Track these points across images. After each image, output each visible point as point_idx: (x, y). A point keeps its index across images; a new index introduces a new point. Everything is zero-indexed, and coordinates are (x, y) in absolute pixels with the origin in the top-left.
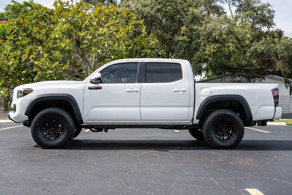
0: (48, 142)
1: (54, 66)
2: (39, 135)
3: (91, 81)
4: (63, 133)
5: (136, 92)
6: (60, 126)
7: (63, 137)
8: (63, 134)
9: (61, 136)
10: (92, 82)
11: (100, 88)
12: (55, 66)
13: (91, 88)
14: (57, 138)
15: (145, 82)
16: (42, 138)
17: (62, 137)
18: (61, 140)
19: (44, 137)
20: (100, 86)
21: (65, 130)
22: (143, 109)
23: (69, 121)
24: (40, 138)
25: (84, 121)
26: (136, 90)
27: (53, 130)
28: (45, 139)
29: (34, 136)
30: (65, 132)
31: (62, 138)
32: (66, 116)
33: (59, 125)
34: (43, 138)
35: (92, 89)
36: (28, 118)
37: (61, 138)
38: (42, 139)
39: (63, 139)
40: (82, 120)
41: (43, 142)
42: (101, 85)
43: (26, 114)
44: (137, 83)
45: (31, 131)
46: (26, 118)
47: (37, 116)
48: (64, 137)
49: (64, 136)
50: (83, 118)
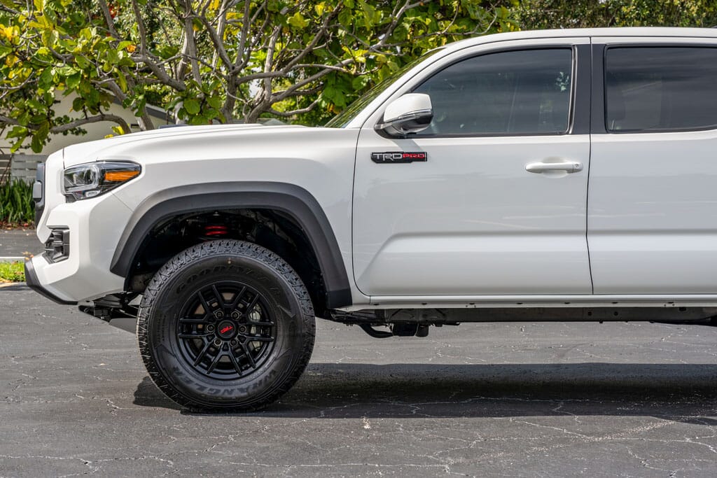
0: (209, 387)
1: (80, 47)
2: (175, 356)
3: (382, 127)
4: (271, 345)
5: (572, 171)
6: (256, 316)
7: (271, 364)
8: (269, 350)
9: (263, 359)
10: (384, 133)
11: (420, 157)
12: (84, 47)
13: (381, 157)
14: (247, 368)
15: (607, 131)
16: (184, 368)
17: (268, 363)
18: (262, 377)
19: (193, 363)
20: (418, 147)
21: (280, 333)
22: (600, 244)
23: (296, 297)
24: (176, 369)
25: (356, 296)
26: (569, 163)
27: (229, 332)
28: (197, 371)
29: (151, 360)
30: (279, 343)
31: (266, 366)
32: (282, 277)
33: (253, 311)
34: (188, 367)
35: (388, 161)
36: (122, 287)
37: (261, 369)
38: (184, 371)
39: (273, 372)
40: (348, 291)
41: (190, 386)
42: (422, 144)
43: (115, 269)
44: (572, 134)
45: (140, 339)
46: (117, 284)
47: (164, 277)
48: (275, 363)
49: (275, 359)
50: (352, 284)
